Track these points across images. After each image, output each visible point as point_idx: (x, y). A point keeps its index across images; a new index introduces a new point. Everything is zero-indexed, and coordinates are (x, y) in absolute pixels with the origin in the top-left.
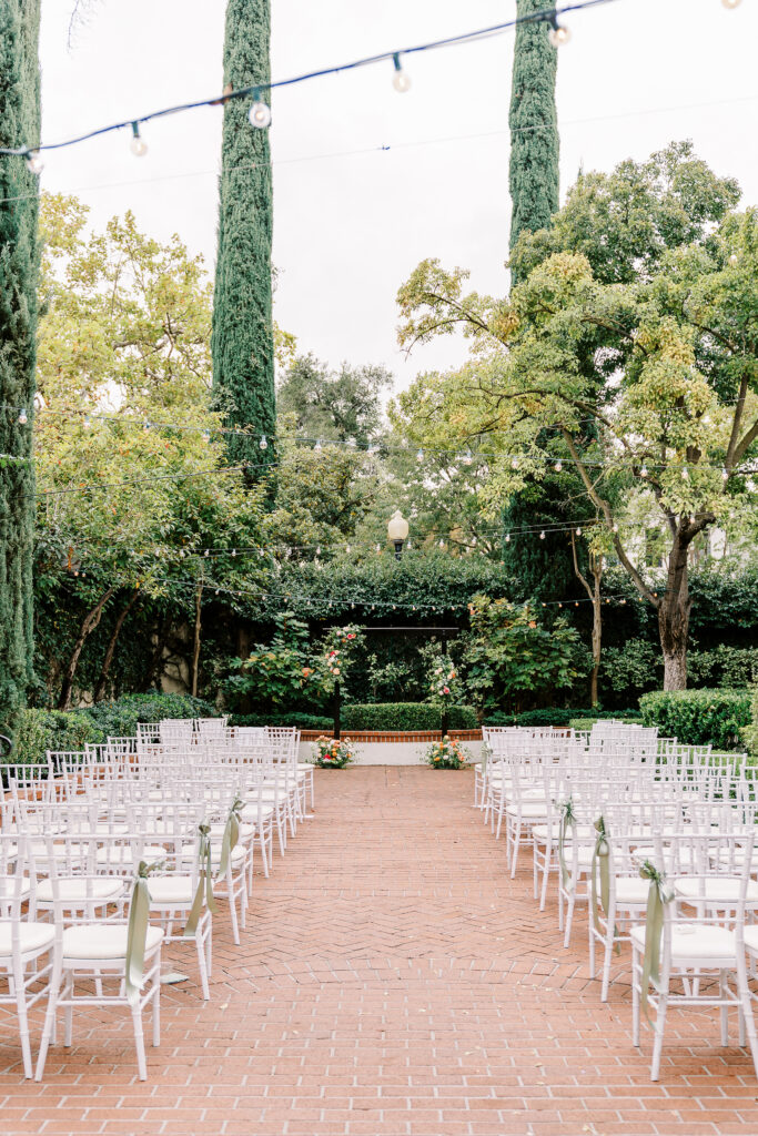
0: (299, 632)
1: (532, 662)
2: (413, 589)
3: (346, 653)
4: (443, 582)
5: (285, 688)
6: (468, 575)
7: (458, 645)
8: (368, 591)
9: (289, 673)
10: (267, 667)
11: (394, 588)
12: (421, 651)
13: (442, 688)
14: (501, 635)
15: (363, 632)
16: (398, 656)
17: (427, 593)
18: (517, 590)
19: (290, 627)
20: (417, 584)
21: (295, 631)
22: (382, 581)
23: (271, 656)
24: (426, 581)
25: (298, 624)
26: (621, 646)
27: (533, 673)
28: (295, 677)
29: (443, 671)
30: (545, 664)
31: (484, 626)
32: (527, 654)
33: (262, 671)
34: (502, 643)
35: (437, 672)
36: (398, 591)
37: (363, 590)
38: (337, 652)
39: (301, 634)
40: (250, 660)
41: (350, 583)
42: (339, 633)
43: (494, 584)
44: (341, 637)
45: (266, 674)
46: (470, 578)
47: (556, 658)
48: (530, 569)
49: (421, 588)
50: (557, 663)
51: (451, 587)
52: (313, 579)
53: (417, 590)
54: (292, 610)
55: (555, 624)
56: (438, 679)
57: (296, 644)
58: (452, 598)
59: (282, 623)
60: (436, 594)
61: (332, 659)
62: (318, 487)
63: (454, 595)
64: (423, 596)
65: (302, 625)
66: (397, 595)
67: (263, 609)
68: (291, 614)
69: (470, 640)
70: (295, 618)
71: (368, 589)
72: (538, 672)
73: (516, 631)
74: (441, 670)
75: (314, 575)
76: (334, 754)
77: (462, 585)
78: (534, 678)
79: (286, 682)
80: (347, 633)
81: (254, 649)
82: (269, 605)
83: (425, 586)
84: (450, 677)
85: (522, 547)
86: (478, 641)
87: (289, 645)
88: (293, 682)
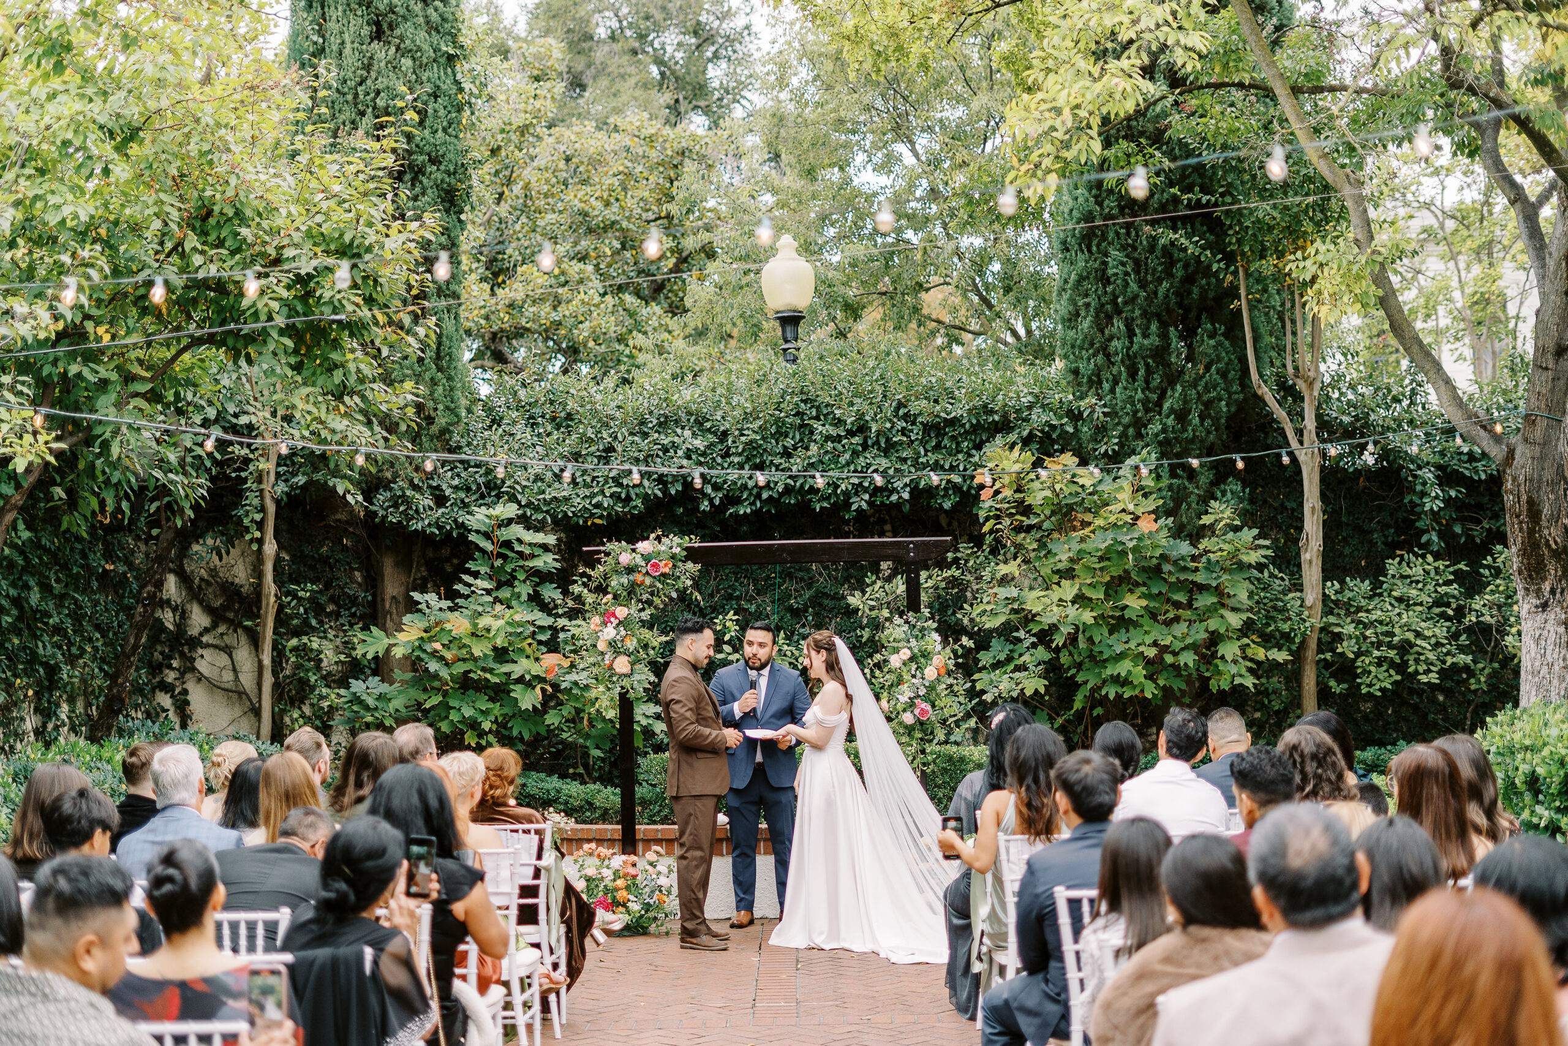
0: (533, 556)
1: (1146, 622)
2: (828, 438)
3: (646, 615)
4: (906, 417)
5: (496, 709)
6: (971, 395)
7: (953, 582)
8: (711, 445)
9: (506, 668)
10: (448, 655)
11: (780, 434)
12: (854, 600)
13: (911, 705)
14: (1063, 551)
15: (692, 554)
16: (797, 613)
17: (865, 446)
18: (1101, 431)
19: (508, 544)
20: (839, 422)
21: (521, 554)
22: (747, 417)
23: (458, 624)
24: (861, 416)
25: (529, 536)
26: (1375, 573)
27: (1151, 652)
28: (520, 680)
29: (913, 659)
30: (1180, 629)
31: (1019, 529)
32: (1134, 603)
33: (433, 666)
34: (1068, 574)
35: (895, 661)
36: (789, 442)
37: (699, 443)
38: (621, 612)
39: (537, 563)
40: (402, 637)
41: (664, 424)
42: (625, 558)
43: (1039, 418)
44: (630, 570)
45: (444, 673)
46: (977, 402)
47: (1211, 611)
48: (1133, 375)
49: (851, 433)
50: (1213, 624)
51: (927, 428)
52: (569, 417)
53: (838, 439)
54: (513, 498)
55: (1206, 520)
56: (900, 681)
57: (525, 590)
58: (932, 458)
59: (487, 536)
60: (889, 449)
61: (609, 632)
62: (612, 213)
63: (938, 447)
64: (855, 454)
65: (540, 538)
66: (787, 454)
67: (440, 500)
68: (510, 510)
69: (981, 566)
70: (523, 520)
71: (711, 438)
72: (1164, 649)
73: (1100, 542)
74: (905, 654)
75: (571, 405)
76: (622, 895)
77: (953, 422)
78: (1154, 667)
79: (499, 692)
80: (647, 558)
81: (412, 607)
82: (456, 488)
83: (862, 428)
84: (930, 673)
85: (1109, 318)
86: (1003, 569)
87: (505, 593)
88: (517, 691)
